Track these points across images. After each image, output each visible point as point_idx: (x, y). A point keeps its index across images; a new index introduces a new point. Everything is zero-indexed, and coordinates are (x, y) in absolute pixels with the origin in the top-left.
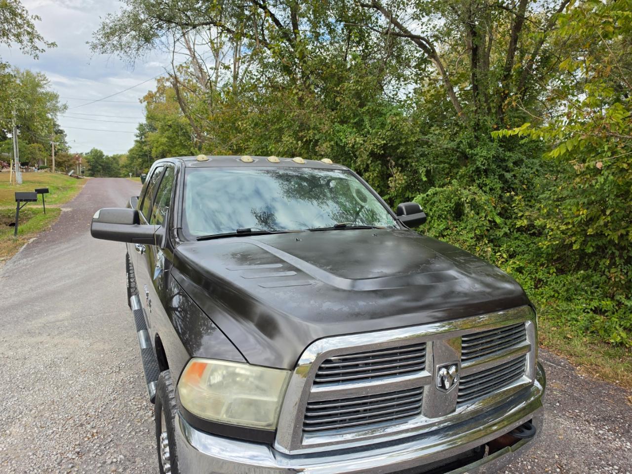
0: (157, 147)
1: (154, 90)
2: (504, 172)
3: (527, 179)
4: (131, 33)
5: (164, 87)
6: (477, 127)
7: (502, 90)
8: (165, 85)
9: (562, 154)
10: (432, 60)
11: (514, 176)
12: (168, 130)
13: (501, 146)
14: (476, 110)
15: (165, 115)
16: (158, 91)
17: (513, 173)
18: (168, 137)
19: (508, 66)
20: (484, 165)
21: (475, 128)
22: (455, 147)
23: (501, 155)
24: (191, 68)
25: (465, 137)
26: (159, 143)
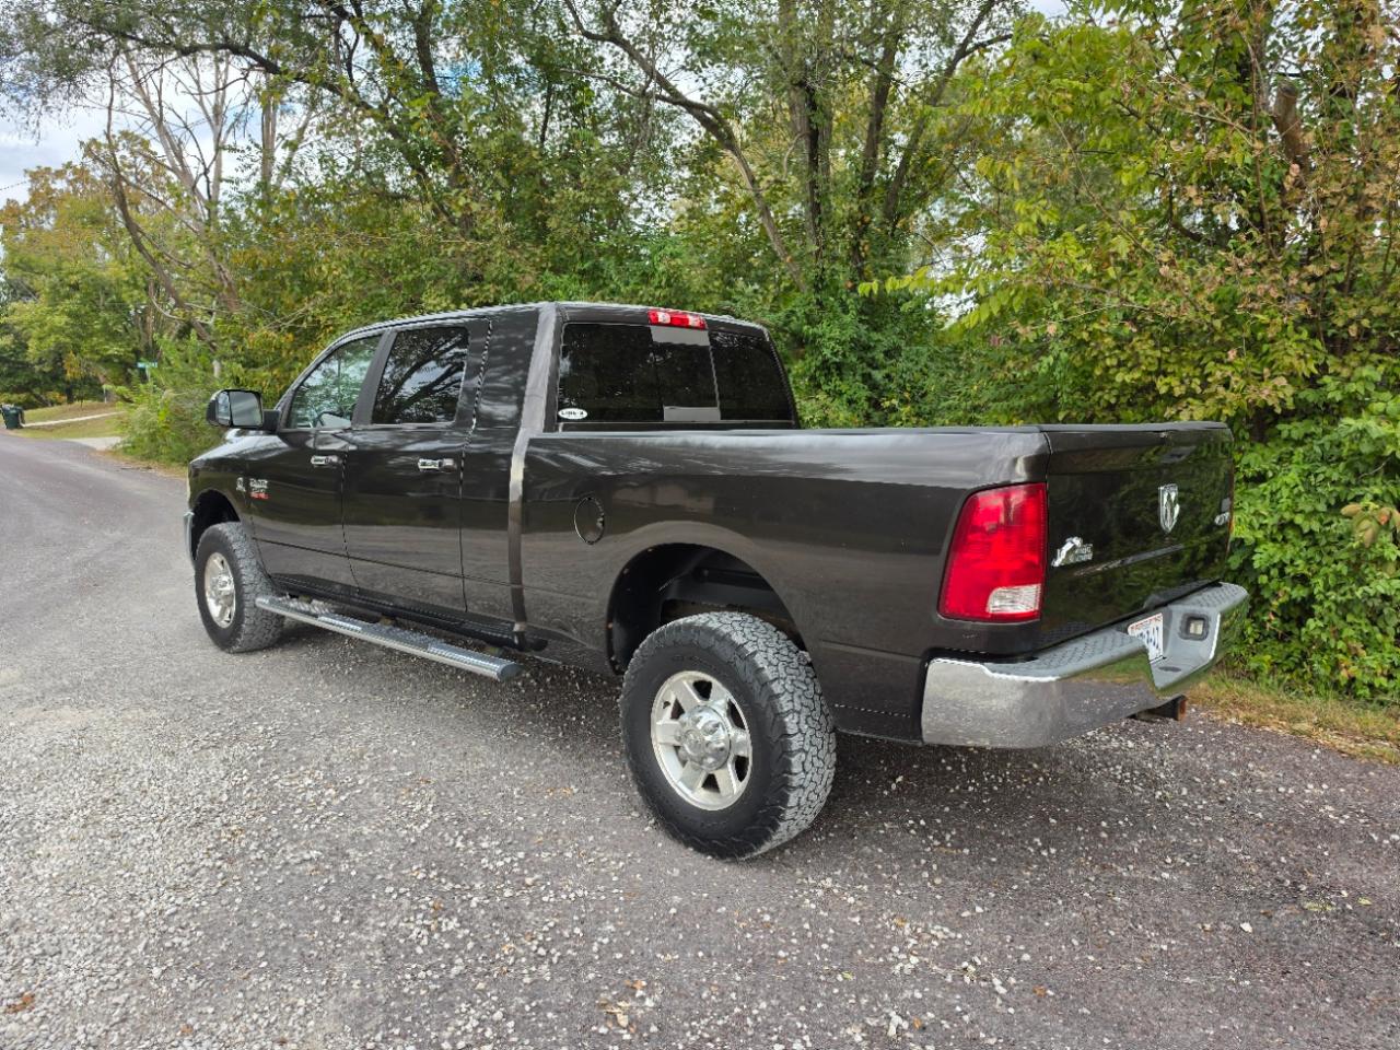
0: (40, 339)
1: (23, 197)
2: (869, 370)
3: (909, 381)
4: (22, 56)
5: (50, 191)
6: (819, 284)
7: (860, 215)
8: (53, 186)
9: (983, 320)
10: (729, 152)
11: (888, 376)
12: (68, 296)
13: (861, 321)
14: (818, 252)
15: (61, 260)
16: (33, 202)
17: (886, 371)
18: (70, 314)
19: (867, 171)
20: (835, 354)
21: (816, 287)
22: (781, 323)
23: (864, 339)
24: (120, 147)
25: (800, 303)
26: (46, 328)
